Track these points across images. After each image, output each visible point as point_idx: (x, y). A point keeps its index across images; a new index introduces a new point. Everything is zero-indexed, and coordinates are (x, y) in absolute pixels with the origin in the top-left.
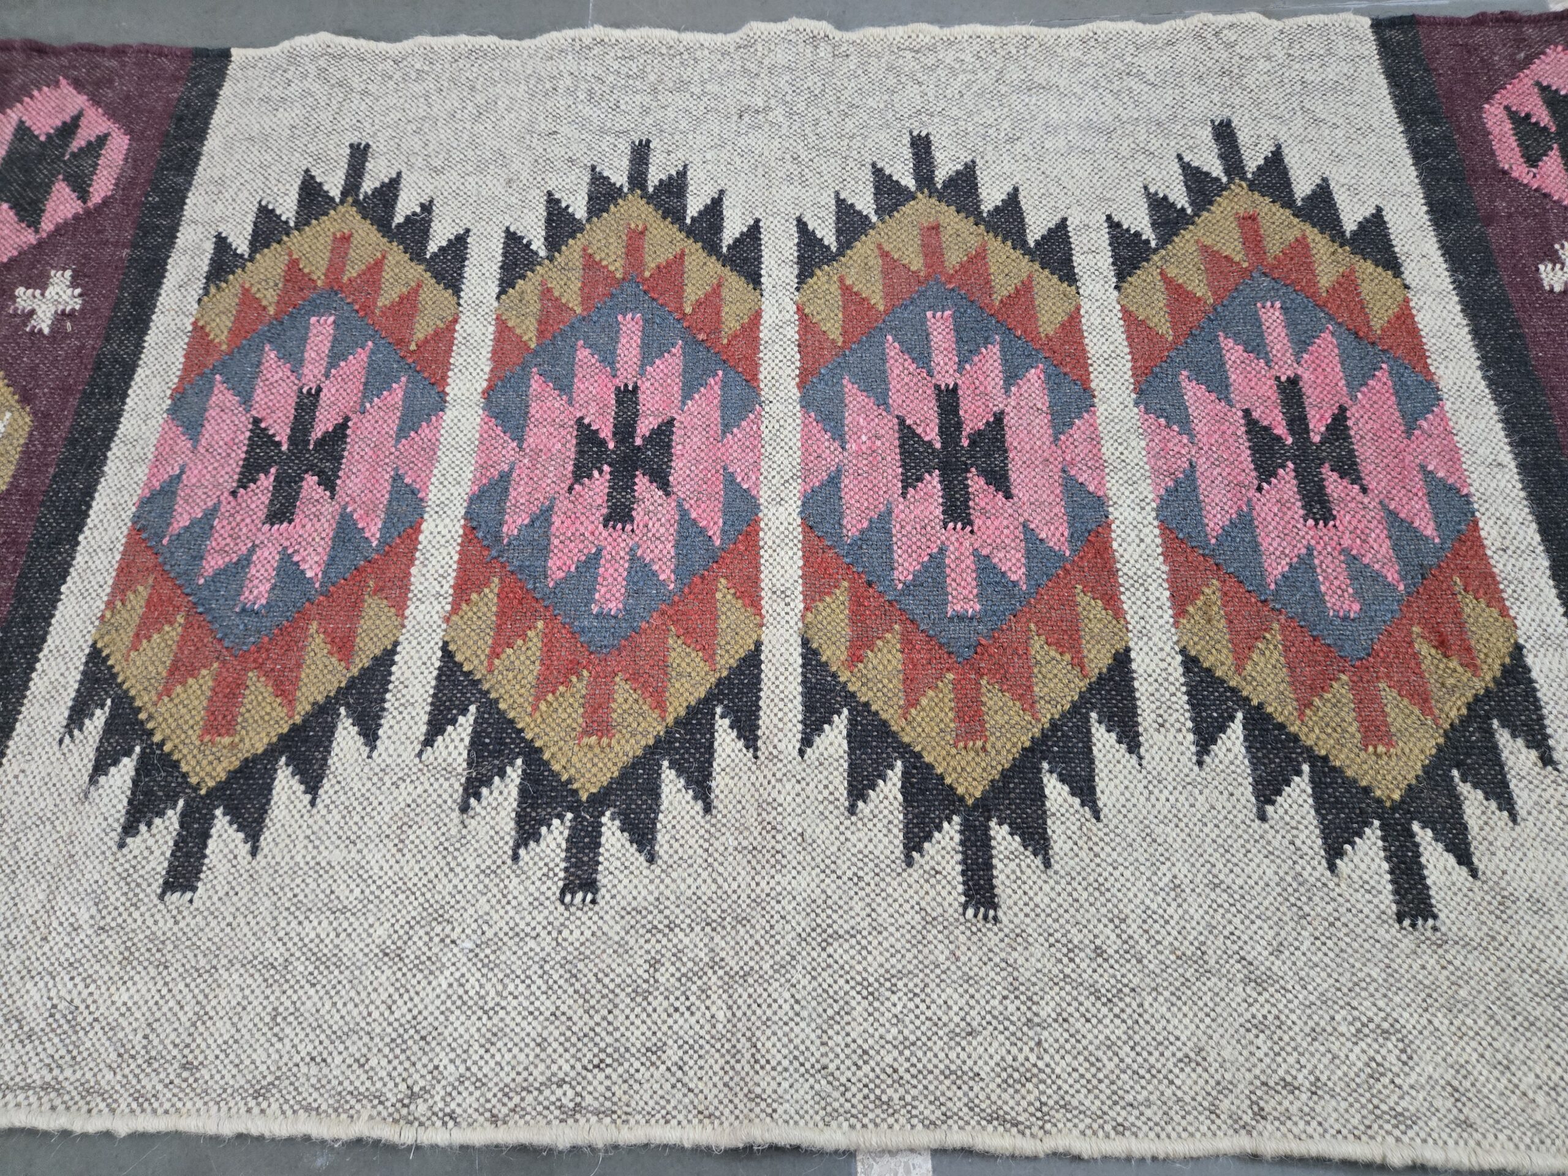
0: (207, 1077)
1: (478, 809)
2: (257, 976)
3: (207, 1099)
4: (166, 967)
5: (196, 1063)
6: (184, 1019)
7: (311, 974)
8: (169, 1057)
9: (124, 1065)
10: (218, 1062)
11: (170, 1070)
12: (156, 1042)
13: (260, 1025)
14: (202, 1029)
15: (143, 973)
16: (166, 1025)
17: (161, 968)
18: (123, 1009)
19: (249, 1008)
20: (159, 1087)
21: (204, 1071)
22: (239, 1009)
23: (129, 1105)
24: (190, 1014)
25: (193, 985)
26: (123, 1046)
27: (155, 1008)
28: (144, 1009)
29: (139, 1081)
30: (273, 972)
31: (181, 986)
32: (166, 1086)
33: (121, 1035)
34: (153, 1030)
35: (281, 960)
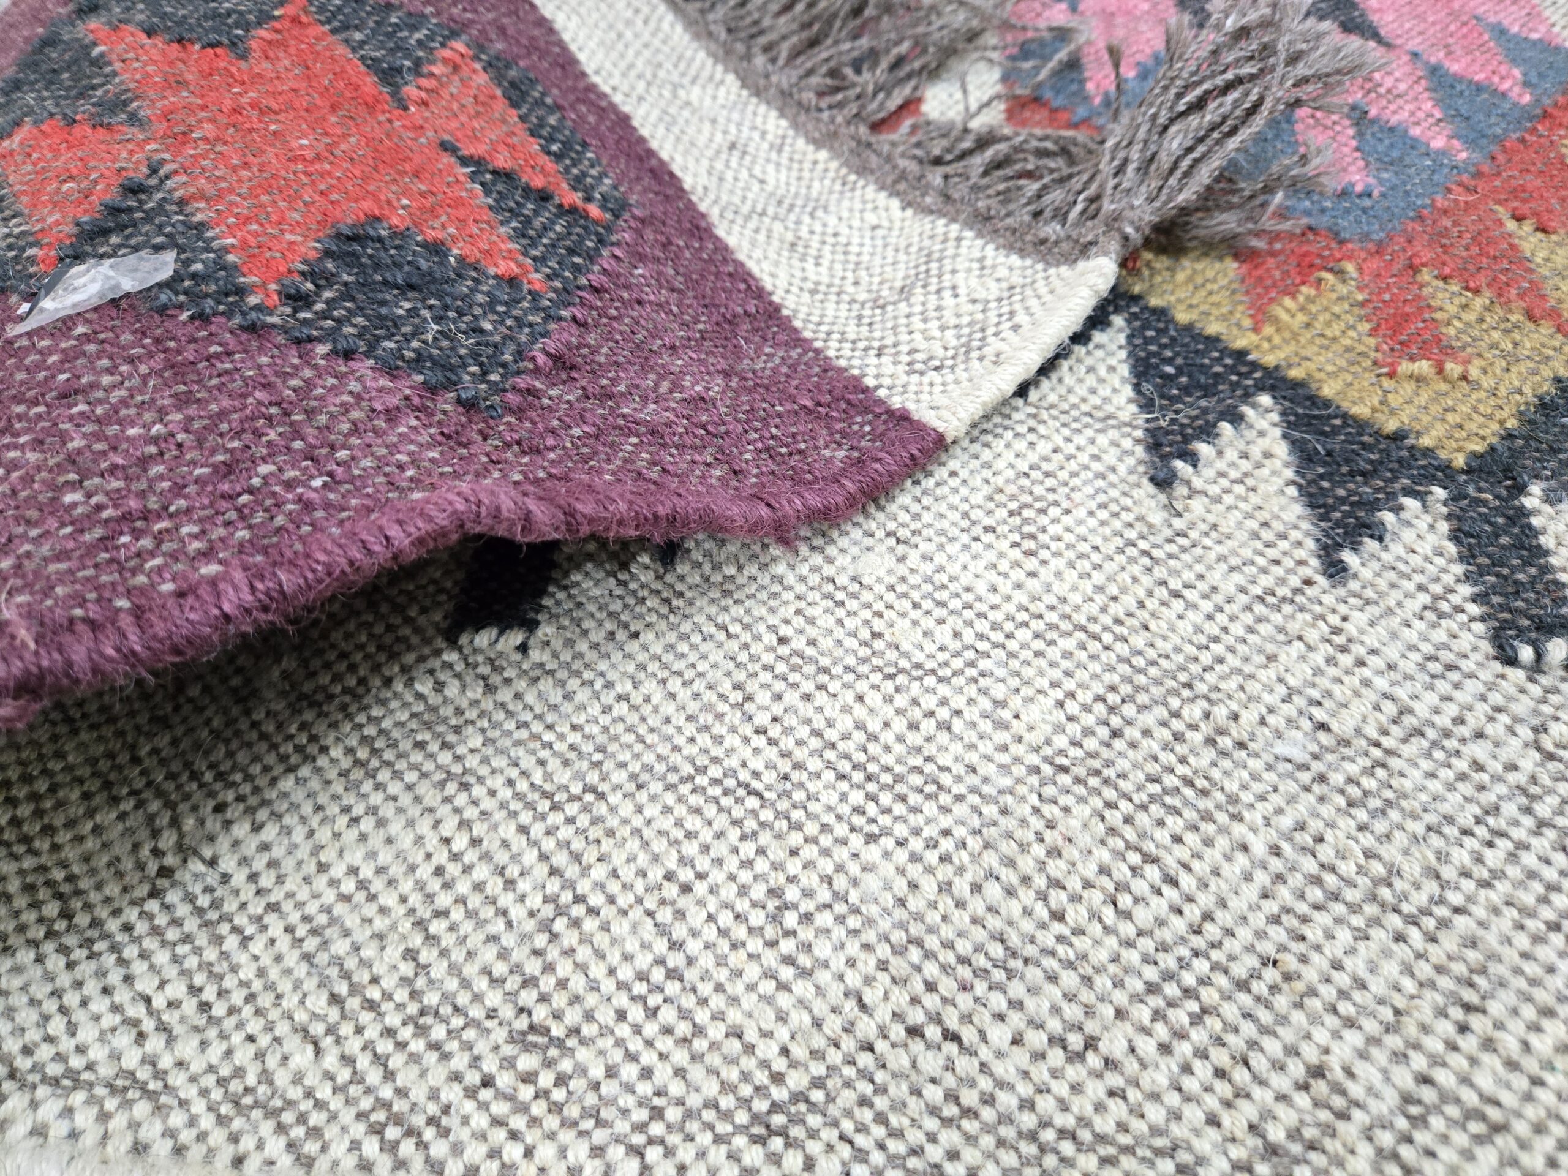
0: (597, 1072)
1: (1197, 483)
2: (711, 811)
3: (600, 1136)
4: (465, 786)
5: (557, 1031)
6: (517, 912)
7: (859, 811)
8: (477, 1012)
9: (346, 1029)
10: (623, 1030)
11: (482, 1047)
12: (439, 970)
13: (740, 932)
14: (570, 938)
15: (406, 799)
16: (467, 927)
17: (451, 788)
18: (349, 886)
19: (701, 888)
20: (452, 1094)
21: (583, 1054)
22: (671, 891)
23: (355, 1146)
24: (535, 901)
25: (537, 830)
26: (346, 975)
27: (435, 885)
28: (406, 886)
29: (389, 1075)
30: (752, 802)
31: (509, 831)
32: (471, 1093)
33: (340, 947)
34: (431, 939)
35: (769, 777)
